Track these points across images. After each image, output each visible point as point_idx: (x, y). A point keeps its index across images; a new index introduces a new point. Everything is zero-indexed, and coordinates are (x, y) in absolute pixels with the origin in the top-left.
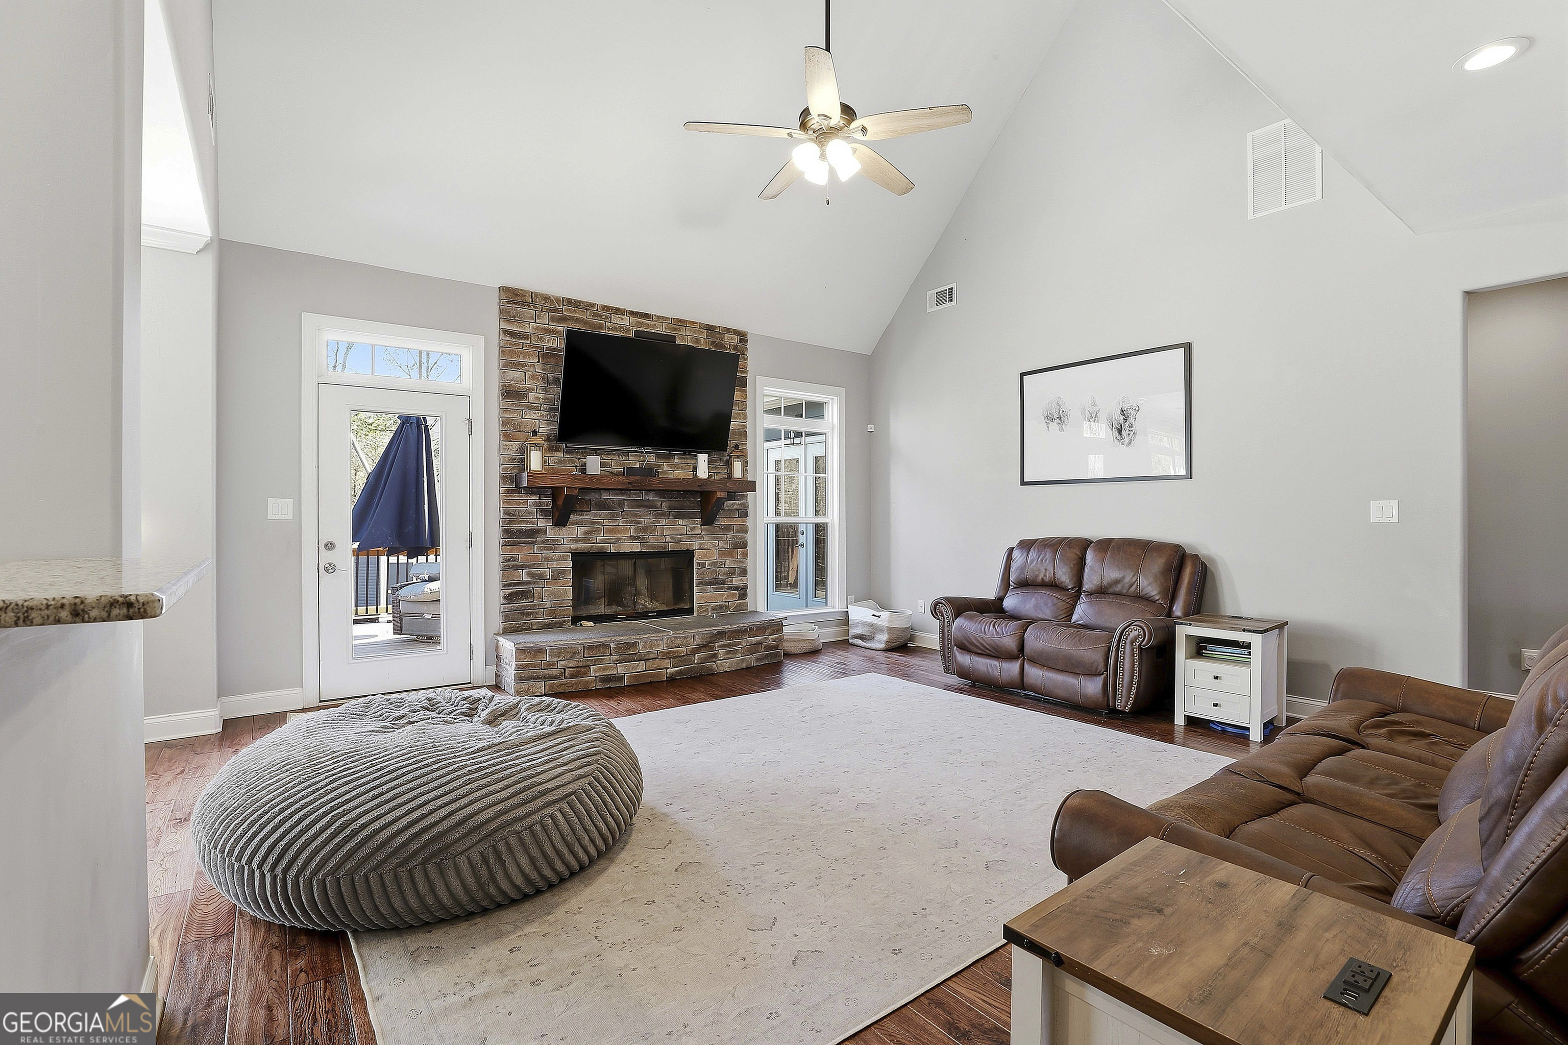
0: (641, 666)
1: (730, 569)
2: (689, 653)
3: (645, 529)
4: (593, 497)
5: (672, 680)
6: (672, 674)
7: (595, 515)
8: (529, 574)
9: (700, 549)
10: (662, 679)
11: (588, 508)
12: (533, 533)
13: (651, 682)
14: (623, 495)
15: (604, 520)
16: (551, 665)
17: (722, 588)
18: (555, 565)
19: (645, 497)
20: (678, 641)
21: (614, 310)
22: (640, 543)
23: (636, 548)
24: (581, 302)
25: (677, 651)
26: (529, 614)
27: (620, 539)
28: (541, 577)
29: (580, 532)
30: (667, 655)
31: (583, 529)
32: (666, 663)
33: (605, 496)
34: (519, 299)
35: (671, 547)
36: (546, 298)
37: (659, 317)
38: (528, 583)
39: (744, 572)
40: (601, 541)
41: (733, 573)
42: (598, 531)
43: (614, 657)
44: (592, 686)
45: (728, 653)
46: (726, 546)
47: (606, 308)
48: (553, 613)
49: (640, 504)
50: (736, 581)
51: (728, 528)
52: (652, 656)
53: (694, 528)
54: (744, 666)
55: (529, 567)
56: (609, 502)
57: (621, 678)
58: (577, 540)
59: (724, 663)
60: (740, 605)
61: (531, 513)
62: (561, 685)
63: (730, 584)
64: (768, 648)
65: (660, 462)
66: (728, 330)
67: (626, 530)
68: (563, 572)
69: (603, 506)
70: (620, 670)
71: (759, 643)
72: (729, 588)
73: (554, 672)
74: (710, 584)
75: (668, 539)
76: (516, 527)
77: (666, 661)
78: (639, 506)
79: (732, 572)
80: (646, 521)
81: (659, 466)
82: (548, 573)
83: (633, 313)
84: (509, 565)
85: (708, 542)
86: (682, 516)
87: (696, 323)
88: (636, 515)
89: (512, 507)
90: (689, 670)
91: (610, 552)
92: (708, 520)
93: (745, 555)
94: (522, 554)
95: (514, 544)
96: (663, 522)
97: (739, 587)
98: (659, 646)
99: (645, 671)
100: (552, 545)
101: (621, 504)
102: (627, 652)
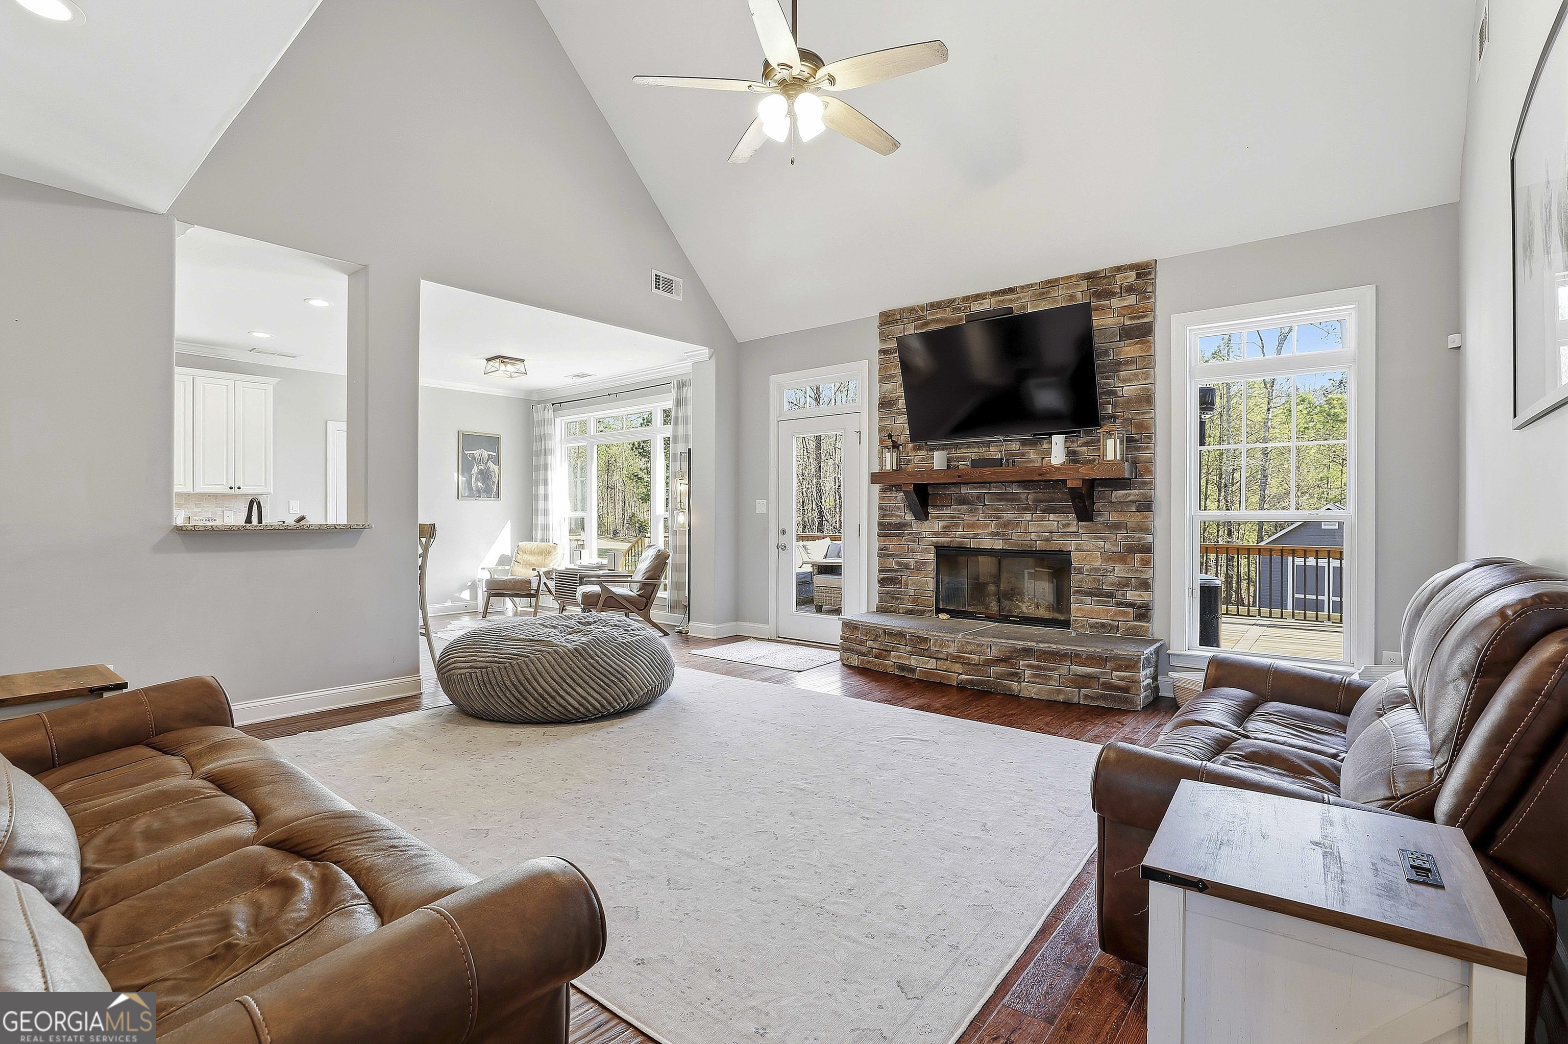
0: (932, 664)
1: (1120, 579)
2: (981, 663)
3: (1006, 525)
4: (953, 490)
5: (961, 688)
6: (962, 681)
7: (955, 510)
8: (898, 563)
9: (1077, 550)
10: (952, 682)
11: (949, 503)
12: (901, 526)
13: (940, 683)
14: (983, 487)
15: (964, 514)
16: (862, 643)
17: (1109, 602)
18: (919, 556)
19: (1009, 490)
20: (970, 648)
21: (975, 297)
22: (1003, 539)
23: (999, 545)
24: (941, 302)
25: (969, 658)
26: (897, 599)
27: (978, 534)
28: (907, 566)
29: (937, 526)
30: (957, 659)
31: (941, 524)
32: (958, 667)
33: (964, 490)
34: (890, 319)
35: (1040, 545)
36: (912, 310)
37: (1022, 287)
38: (896, 571)
39: (1145, 585)
40: (959, 536)
41: (1127, 585)
42: (957, 525)
43: (908, 648)
44: (889, 670)
45: (1035, 676)
46: (1115, 549)
47: (966, 299)
48: (915, 601)
49: (1001, 497)
50: (1132, 596)
51: (1116, 527)
52: (941, 656)
53: (1068, 525)
54: (1061, 698)
55: (898, 556)
56: (968, 496)
57: (913, 670)
58: (936, 534)
59: (1029, 688)
60: (1135, 627)
61: (898, 508)
62: (869, 662)
63: (1120, 598)
64: (1108, 686)
65: (1026, 449)
66: (1119, 269)
67: (987, 526)
68: (924, 563)
69: (963, 501)
70: (913, 661)
71: (1089, 677)
72: (1119, 604)
73: (864, 649)
74: (1091, 594)
75: (1033, 536)
76: (887, 520)
77: (958, 665)
78: (1000, 500)
79: (1124, 584)
80: (1008, 516)
81: (1023, 455)
82: (912, 563)
83: (994, 294)
84: (883, 553)
85: (1087, 542)
86: (1053, 511)
87: (1073, 276)
88: (997, 509)
89: (886, 503)
90: (981, 682)
91: (970, 548)
92: (1085, 514)
93: (1146, 563)
94: (892, 545)
95: (886, 535)
96: (1028, 517)
97: (1135, 604)
98: (949, 647)
99: (936, 670)
100: (917, 538)
101: (980, 498)
102: (919, 644)
